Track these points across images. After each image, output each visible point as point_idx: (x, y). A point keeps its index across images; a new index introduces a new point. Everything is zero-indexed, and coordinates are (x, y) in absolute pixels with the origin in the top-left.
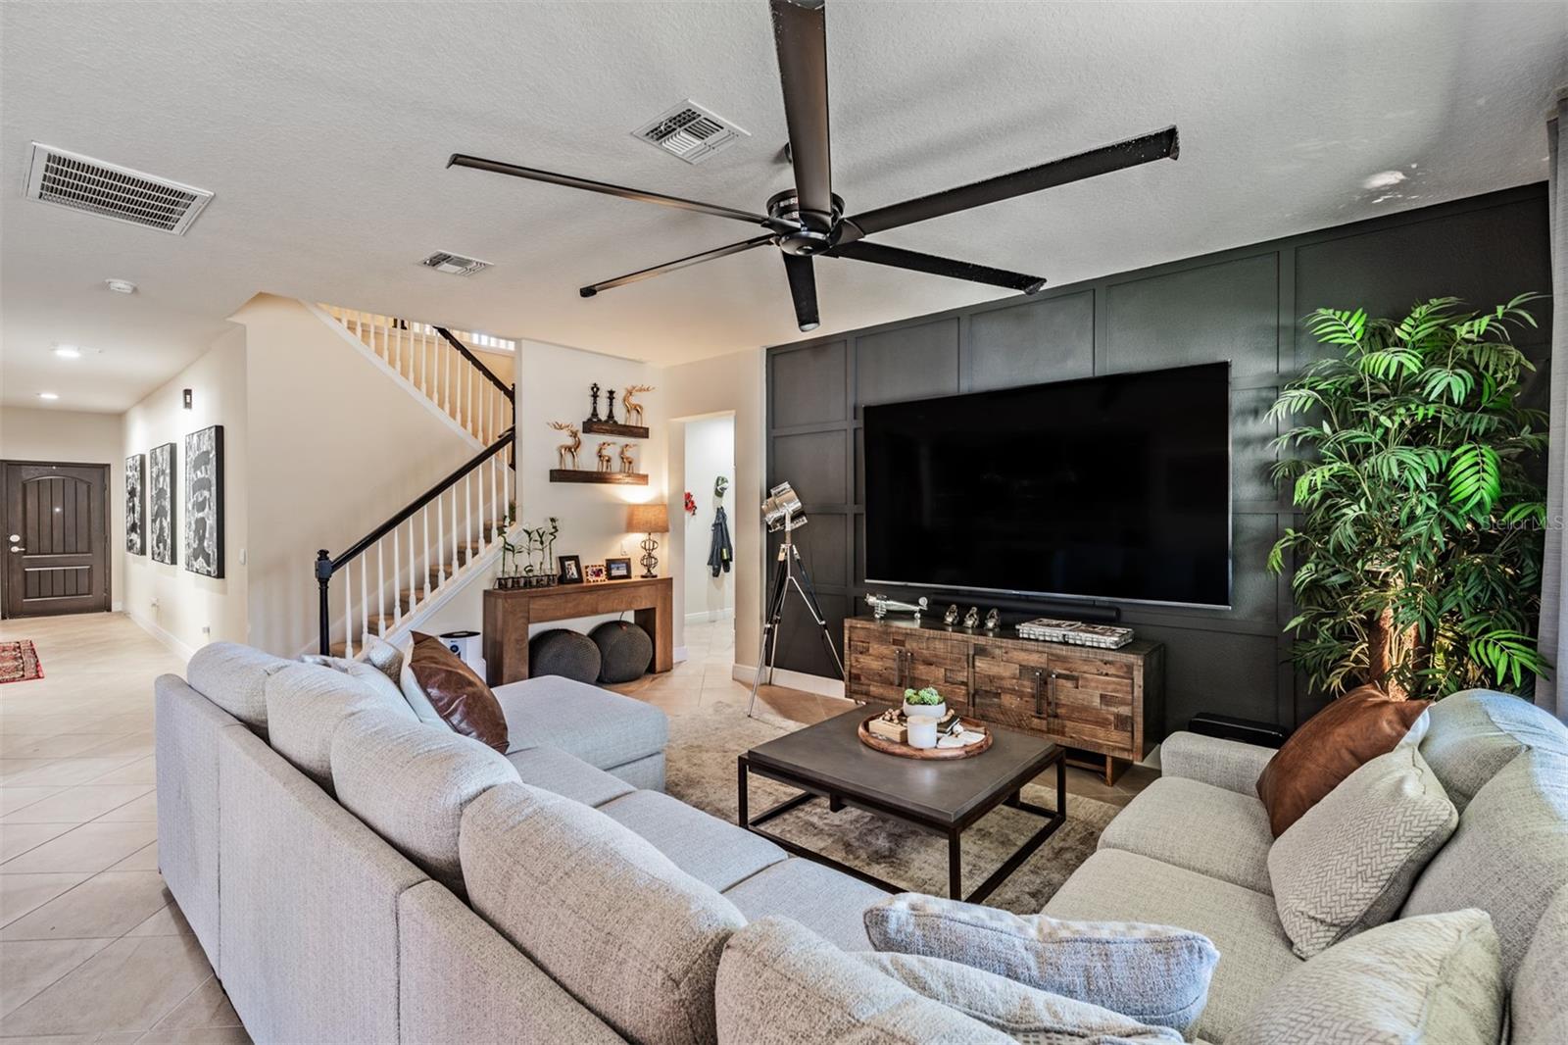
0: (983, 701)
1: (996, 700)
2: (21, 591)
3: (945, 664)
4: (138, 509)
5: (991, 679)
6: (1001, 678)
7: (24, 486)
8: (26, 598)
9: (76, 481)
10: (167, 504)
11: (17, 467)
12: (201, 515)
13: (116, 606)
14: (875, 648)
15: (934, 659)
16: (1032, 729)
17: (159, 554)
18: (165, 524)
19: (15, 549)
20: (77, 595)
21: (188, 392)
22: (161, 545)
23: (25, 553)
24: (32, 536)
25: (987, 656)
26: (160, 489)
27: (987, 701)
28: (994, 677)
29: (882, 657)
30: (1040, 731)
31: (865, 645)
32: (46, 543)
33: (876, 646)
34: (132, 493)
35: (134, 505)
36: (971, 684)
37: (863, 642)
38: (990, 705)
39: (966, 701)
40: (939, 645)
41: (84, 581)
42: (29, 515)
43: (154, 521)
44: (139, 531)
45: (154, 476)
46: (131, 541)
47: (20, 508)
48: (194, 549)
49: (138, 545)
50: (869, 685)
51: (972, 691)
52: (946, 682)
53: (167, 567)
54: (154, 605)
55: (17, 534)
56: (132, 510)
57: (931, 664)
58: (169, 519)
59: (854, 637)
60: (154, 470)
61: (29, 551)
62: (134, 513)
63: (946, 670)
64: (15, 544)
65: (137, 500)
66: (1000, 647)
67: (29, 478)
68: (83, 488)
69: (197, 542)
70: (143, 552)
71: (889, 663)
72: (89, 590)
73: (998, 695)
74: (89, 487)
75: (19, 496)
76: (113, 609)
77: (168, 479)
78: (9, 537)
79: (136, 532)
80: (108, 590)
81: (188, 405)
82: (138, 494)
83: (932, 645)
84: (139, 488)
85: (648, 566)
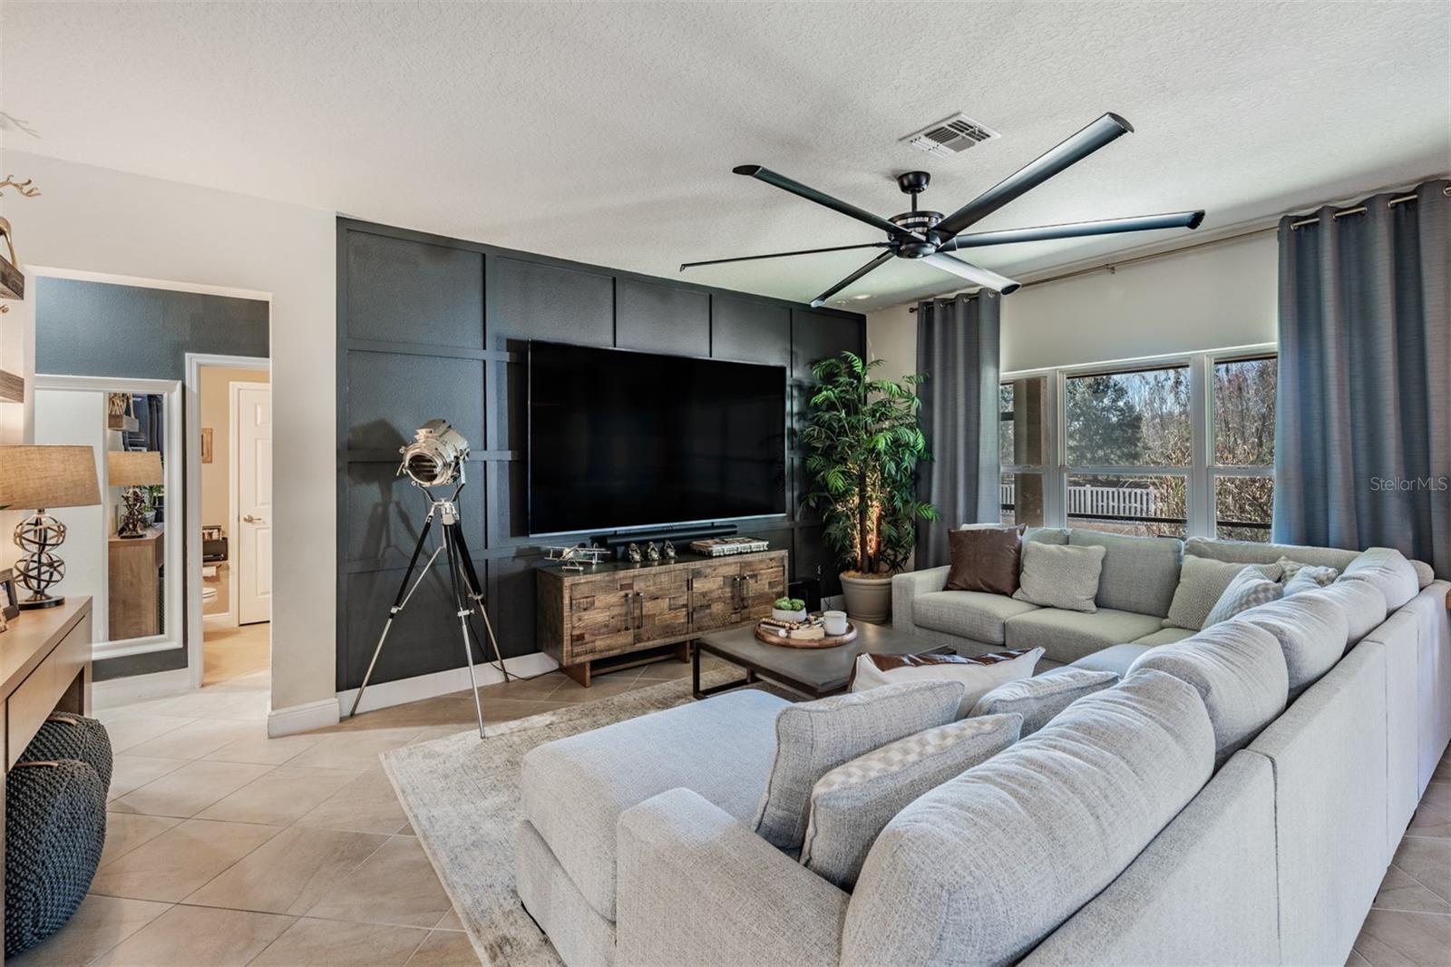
0: (699, 615)
1: (707, 611)
3: (670, 594)
5: (704, 595)
6: (711, 591)
14: (602, 599)
15: (661, 593)
16: (732, 623)
25: (701, 577)
27: (702, 614)
28: (706, 592)
29: (608, 607)
30: (737, 622)
31: (589, 600)
33: (602, 598)
36: (690, 605)
37: (587, 597)
38: (704, 617)
39: (686, 620)
40: (664, 578)
50: (593, 642)
51: (691, 610)
52: (670, 610)
57: (657, 598)
59: (577, 594)
63: (670, 599)
66: (710, 567)
71: (616, 611)
73: (709, 606)
83: (658, 581)
85: (39, 581)
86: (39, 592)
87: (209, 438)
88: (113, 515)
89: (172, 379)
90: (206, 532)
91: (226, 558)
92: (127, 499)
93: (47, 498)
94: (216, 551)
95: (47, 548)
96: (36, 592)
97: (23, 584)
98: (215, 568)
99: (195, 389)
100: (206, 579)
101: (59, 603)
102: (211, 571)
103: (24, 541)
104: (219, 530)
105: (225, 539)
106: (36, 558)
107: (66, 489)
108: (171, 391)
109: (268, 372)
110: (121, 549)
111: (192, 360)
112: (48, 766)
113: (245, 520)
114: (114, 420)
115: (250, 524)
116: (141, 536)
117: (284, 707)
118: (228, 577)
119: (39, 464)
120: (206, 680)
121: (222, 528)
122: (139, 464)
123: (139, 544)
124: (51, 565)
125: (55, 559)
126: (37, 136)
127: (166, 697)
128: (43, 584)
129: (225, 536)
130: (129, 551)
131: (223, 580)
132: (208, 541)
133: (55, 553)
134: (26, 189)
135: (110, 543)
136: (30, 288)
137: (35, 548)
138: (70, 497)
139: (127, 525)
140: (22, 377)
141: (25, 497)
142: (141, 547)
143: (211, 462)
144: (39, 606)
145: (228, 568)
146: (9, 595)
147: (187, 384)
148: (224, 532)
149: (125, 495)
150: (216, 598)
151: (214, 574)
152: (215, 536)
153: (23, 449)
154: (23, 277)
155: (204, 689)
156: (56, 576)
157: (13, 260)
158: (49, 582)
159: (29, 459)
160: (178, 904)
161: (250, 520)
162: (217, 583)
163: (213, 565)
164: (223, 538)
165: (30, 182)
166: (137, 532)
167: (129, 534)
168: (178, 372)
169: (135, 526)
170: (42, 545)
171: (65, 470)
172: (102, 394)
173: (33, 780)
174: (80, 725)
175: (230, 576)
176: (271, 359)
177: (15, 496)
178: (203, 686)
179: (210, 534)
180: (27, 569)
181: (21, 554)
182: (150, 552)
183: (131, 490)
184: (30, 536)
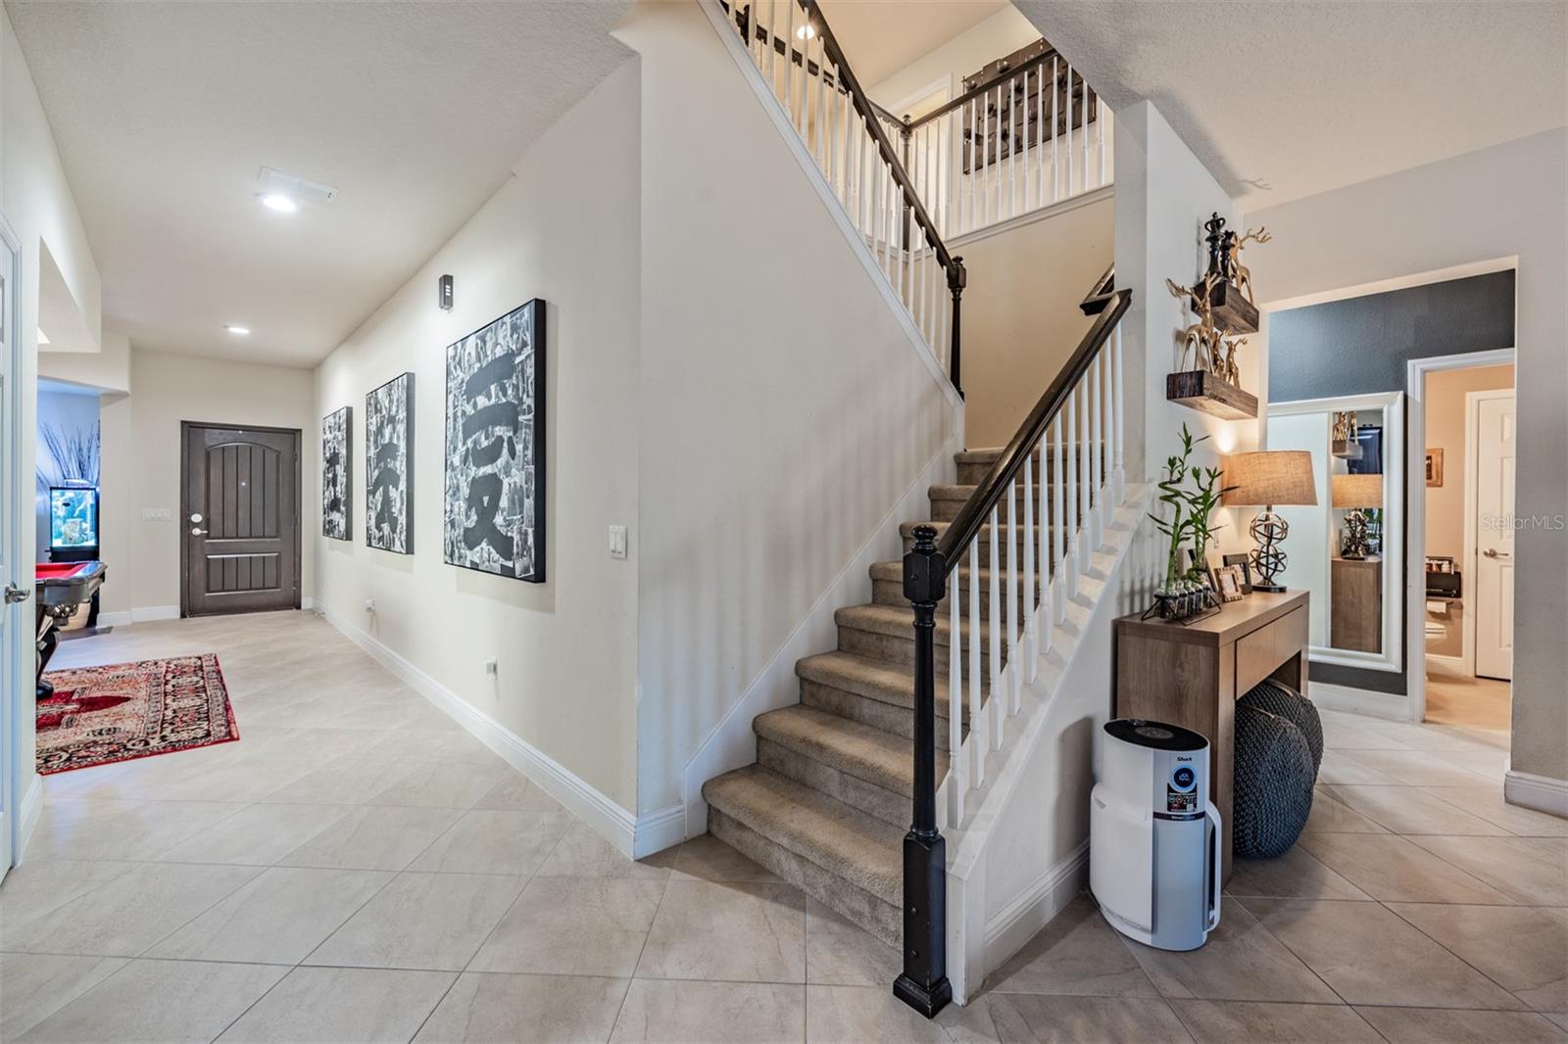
2: (202, 584)
4: (342, 479)
7: (208, 454)
8: (208, 592)
9: (265, 449)
10: (400, 465)
11: (200, 430)
12: (488, 469)
13: (306, 602)
17: (381, 539)
18: (393, 493)
19: (197, 531)
20: (264, 588)
21: (447, 280)
22: (386, 527)
23: (208, 536)
24: (216, 518)
26: (384, 446)
32: (230, 524)
34: (332, 461)
35: (335, 476)
41: (271, 571)
42: (212, 488)
43: (371, 492)
44: (343, 508)
45: (373, 428)
46: (331, 522)
47: (202, 481)
48: (466, 530)
49: (342, 527)
53: (396, 559)
54: (369, 609)
55: (199, 513)
56: (334, 481)
58: (402, 486)
60: (374, 421)
61: (212, 535)
62: (335, 485)
64: (196, 525)
65: (340, 469)
67: (212, 444)
68: (271, 458)
69: (474, 518)
70: (348, 535)
72: (277, 584)
74: (278, 456)
75: (202, 468)
76: (303, 607)
77: (401, 428)
78: (190, 516)
79: (339, 511)
80: (297, 583)
81: (447, 301)
82: (342, 460)
84: (343, 451)
85: (1268, 568)
86: (1267, 578)
87: (1440, 460)
88: (1337, 538)
89: (1392, 390)
90: (1434, 563)
91: (1459, 595)
92: (1349, 521)
93: (1273, 497)
94: (1445, 585)
95: (1274, 541)
96: (1265, 578)
97: (1256, 570)
98: (1444, 604)
99: (1418, 399)
100: (1434, 615)
101: (1282, 590)
102: (1439, 606)
103: (1257, 534)
104: (1450, 562)
105: (1458, 575)
106: (1265, 550)
107: (1288, 489)
108: (1391, 403)
109: (1513, 366)
110: (1343, 569)
111: (1414, 367)
112: (1267, 715)
113: (1486, 554)
114: (1338, 446)
115: (1492, 559)
116: (1363, 559)
117: (1529, 772)
118: (1461, 617)
119: (1266, 467)
120: (1427, 718)
121: (1455, 561)
122: (1359, 487)
123: (1361, 566)
124: (1276, 556)
125: (1279, 551)
126: (1269, 189)
127: (1383, 718)
128: (1271, 572)
129: (1459, 570)
130: (1351, 571)
131: (1456, 620)
132: (1436, 573)
133: (1281, 547)
134: (1261, 237)
135: (1333, 562)
136: (1263, 322)
137: (1264, 540)
138: (1291, 497)
139: (1350, 547)
140: (1257, 396)
141: (1257, 495)
142: (1362, 570)
143: (1441, 486)
144: (1267, 590)
145: (1462, 607)
146: (1245, 575)
147: (1410, 394)
148: (1456, 566)
149: (1348, 517)
150: (1445, 636)
151: (1444, 611)
152: (1445, 568)
153: (1256, 455)
154: (1258, 312)
155: (1424, 725)
156: (1280, 567)
157: (1251, 300)
158: (1275, 570)
159: (1260, 464)
160: (1379, 902)
161: (1493, 554)
162: (1446, 622)
163: (1442, 601)
164: (1455, 573)
165: (1263, 229)
166: (1359, 555)
167: (1350, 555)
168: (1399, 382)
169: (1357, 548)
170: (1270, 538)
171: (1287, 472)
172: (1326, 414)
173: (1255, 721)
174: (1295, 698)
175: (1464, 617)
176: (1516, 348)
177: (1251, 494)
178: (1424, 721)
179: (1439, 566)
180: (1259, 557)
181: (1255, 545)
182: (1371, 574)
183: (1353, 513)
184: (1261, 529)
